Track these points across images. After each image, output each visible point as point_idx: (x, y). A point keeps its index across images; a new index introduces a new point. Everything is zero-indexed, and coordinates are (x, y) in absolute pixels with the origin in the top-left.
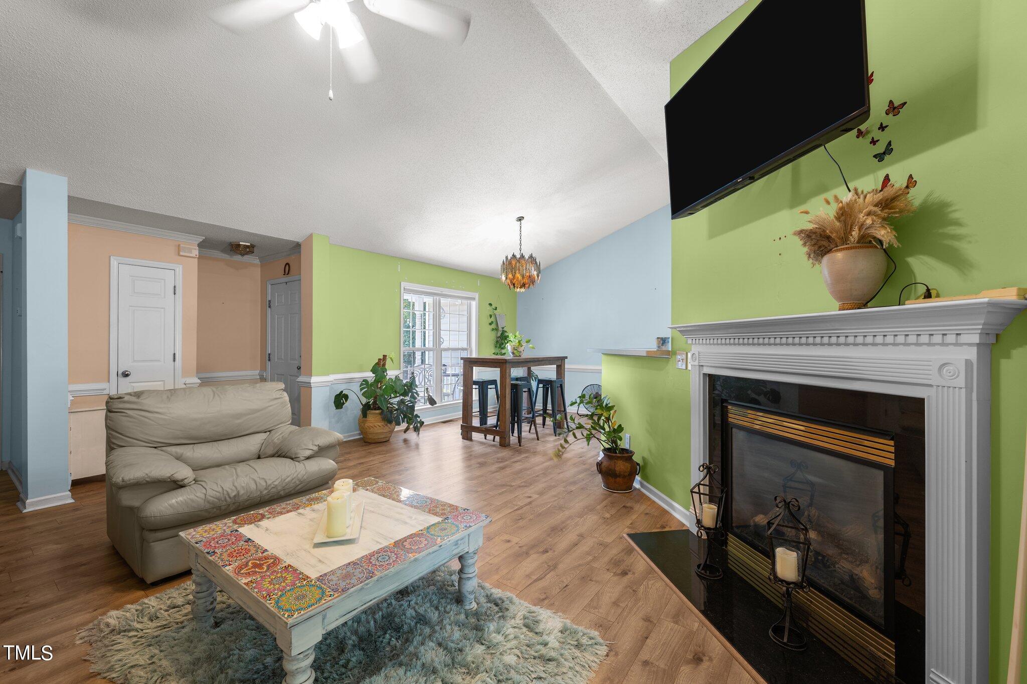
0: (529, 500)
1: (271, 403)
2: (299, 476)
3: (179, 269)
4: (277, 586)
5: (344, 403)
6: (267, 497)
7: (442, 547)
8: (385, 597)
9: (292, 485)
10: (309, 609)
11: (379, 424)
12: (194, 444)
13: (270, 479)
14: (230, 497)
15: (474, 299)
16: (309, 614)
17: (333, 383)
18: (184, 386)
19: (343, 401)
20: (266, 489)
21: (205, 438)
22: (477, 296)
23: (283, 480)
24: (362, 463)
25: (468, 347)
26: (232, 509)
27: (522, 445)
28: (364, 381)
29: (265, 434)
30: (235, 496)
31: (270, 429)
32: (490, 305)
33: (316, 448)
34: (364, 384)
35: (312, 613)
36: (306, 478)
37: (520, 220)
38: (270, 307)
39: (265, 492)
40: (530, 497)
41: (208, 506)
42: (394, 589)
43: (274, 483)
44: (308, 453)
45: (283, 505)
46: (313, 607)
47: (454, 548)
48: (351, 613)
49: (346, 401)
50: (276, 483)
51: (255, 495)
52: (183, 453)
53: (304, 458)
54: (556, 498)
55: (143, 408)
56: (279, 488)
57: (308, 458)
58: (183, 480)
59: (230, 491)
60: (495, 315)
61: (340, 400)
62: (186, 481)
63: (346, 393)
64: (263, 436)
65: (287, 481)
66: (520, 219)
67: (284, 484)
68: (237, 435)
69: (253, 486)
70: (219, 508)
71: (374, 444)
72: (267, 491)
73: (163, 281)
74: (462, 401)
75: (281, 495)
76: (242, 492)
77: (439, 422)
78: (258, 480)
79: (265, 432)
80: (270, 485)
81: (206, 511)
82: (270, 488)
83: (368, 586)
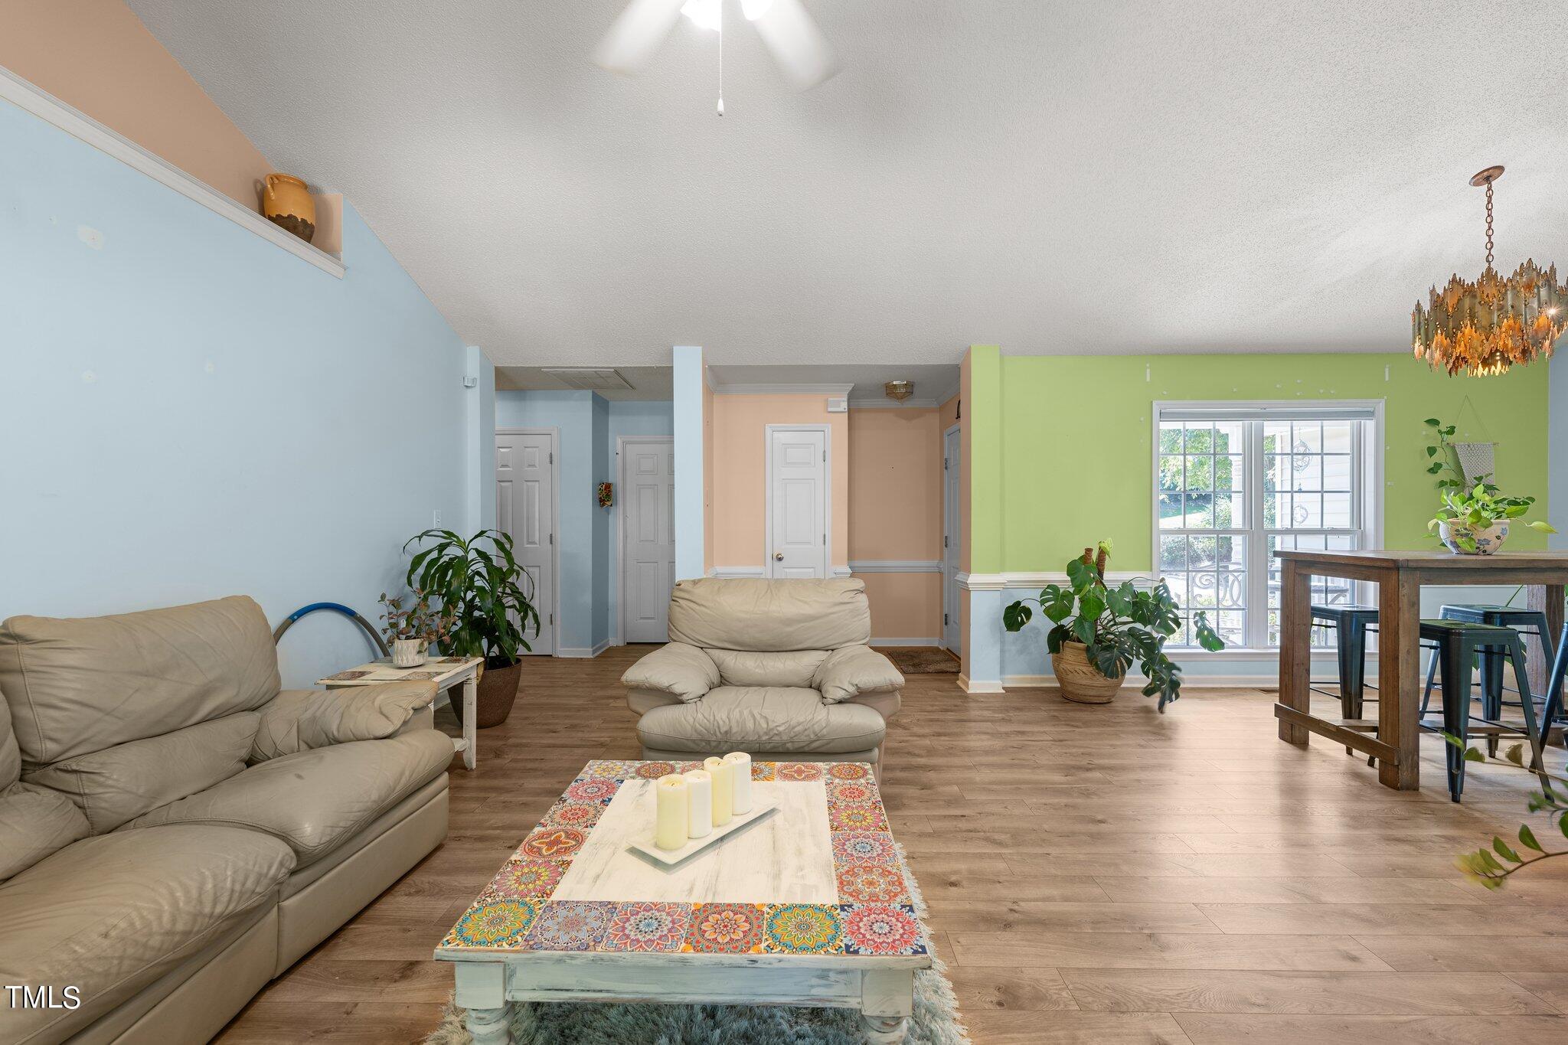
0: (1348, 966)
1: (837, 609)
2: (815, 726)
3: (828, 429)
4: (531, 886)
5: (1023, 623)
6: (768, 747)
7: (756, 965)
8: (629, 1001)
9: (803, 738)
10: (471, 948)
11: (1085, 669)
12: (740, 651)
13: (774, 721)
14: (721, 733)
15: (1370, 414)
16: (465, 954)
17: (1005, 587)
18: (834, 576)
19: (1022, 618)
20: (766, 733)
21: (750, 646)
22: (1381, 408)
23: (791, 727)
24: (1023, 733)
25: (1355, 528)
26: (724, 749)
27: (1463, 798)
28: (1049, 587)
29: (825, 652)
30: (726, 732)
31: (834, 647)
32: (1433, 422)
33: (852, 689)
34: (1049, 593)
35: (471, 956)
36: (825, 733)
37: (1488, 179)
38: (946, 468)
39: (765, 738)
40: (1354, 959)
41: (695, 736)
42: (650, 996)
43: (778, 728)
44: (840, 694)
45: (799, 765)
46: (478, 947)
47: (814, 981)
48: (563, 992)
49: (1028, 618)
50: (781, 729)
51: (751, 739)
52: (724, 660)
53: (831, 701)
54: (1457, 1008)
55: (693, 599)
56: (785, 738)
57: (840, 702)
58: (681, 695)
59: (721, 723)
60: (1453, 448)
61: (1015, 616)
62: (685, 697)
63: (1027, 606)
64: (821, 655)
65: (796, 729)
66: (1487, 177)
67: (792, 734)
68: (788, 649)
69: (750, 725)
70: (708, 742)
71: (1074, 704)
72: (767, 737)
73: (813, 446)
74: (1278, 651)
75: (788, 748)
76: (734, 730)
77: (1254, 689)
78: (758, 717)
79: (827, 650)
80: (772, 729)
81: (694, 741)
82: (771, 734)
83: (573, 962)
